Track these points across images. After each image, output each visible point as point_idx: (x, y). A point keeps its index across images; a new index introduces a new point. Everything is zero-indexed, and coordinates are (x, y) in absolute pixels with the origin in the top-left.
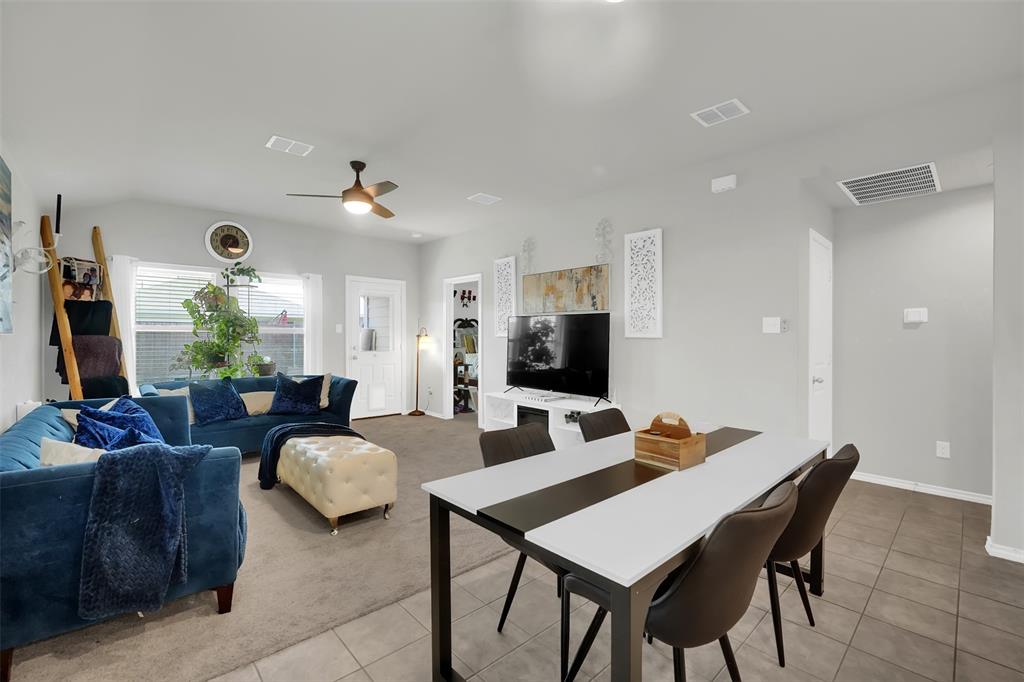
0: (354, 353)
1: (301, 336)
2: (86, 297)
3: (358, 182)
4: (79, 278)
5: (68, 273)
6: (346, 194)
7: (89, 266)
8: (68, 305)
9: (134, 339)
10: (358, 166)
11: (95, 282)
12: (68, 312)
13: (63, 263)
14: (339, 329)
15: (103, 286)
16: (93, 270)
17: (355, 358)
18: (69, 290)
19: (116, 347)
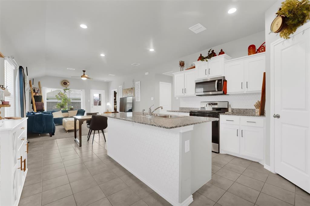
0: (92, 106)
1: (80, 102)
2: (37, 95)
3: (84, 74)
4: (36, 91)
5: (34, 91)
6: (82, 77)
7: (38, 89)
8: (34, 96)
9: (46, 103)
10: (84, 71)
11: (39, 92)
12: (34, 98)
13: (33, 89)
14: (89, 101)
15: (40, 92)
16: (39, 90)
17: (92, 107)
18: (34, 93)
19: (43, 104)
